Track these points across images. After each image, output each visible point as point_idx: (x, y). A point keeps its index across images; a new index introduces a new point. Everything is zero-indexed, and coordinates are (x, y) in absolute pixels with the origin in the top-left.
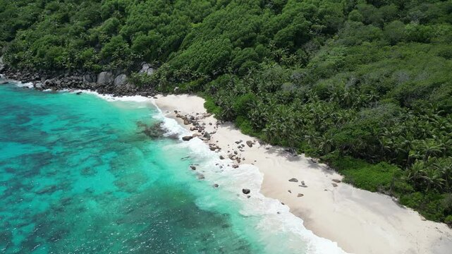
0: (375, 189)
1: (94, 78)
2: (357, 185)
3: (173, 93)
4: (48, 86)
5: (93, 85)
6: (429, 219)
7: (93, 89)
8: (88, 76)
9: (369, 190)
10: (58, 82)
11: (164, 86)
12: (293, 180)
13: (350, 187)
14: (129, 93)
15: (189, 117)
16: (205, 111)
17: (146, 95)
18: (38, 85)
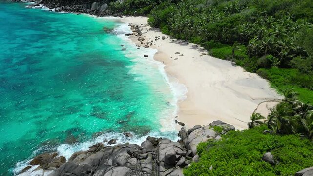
0: (225, 58)
1: (89, 7)
2: (214, 56)
3: (133, 15)
4: (63, 9)
5: (88, 10)
6: (248, 71)
7: (87, 13)
8: (86, 5)
9: (220, 58)
10: (69, 8)
11: (128, 11)
12: (178, 53)
13: (210, 58)
14: (107, 14)
15: (135, 26)
16: (147, 23)
17: (116, 16)
18: (57, 9)
